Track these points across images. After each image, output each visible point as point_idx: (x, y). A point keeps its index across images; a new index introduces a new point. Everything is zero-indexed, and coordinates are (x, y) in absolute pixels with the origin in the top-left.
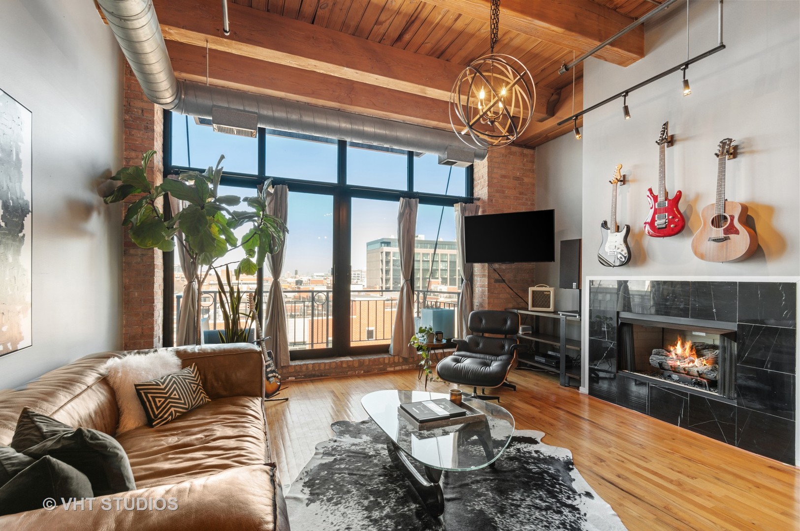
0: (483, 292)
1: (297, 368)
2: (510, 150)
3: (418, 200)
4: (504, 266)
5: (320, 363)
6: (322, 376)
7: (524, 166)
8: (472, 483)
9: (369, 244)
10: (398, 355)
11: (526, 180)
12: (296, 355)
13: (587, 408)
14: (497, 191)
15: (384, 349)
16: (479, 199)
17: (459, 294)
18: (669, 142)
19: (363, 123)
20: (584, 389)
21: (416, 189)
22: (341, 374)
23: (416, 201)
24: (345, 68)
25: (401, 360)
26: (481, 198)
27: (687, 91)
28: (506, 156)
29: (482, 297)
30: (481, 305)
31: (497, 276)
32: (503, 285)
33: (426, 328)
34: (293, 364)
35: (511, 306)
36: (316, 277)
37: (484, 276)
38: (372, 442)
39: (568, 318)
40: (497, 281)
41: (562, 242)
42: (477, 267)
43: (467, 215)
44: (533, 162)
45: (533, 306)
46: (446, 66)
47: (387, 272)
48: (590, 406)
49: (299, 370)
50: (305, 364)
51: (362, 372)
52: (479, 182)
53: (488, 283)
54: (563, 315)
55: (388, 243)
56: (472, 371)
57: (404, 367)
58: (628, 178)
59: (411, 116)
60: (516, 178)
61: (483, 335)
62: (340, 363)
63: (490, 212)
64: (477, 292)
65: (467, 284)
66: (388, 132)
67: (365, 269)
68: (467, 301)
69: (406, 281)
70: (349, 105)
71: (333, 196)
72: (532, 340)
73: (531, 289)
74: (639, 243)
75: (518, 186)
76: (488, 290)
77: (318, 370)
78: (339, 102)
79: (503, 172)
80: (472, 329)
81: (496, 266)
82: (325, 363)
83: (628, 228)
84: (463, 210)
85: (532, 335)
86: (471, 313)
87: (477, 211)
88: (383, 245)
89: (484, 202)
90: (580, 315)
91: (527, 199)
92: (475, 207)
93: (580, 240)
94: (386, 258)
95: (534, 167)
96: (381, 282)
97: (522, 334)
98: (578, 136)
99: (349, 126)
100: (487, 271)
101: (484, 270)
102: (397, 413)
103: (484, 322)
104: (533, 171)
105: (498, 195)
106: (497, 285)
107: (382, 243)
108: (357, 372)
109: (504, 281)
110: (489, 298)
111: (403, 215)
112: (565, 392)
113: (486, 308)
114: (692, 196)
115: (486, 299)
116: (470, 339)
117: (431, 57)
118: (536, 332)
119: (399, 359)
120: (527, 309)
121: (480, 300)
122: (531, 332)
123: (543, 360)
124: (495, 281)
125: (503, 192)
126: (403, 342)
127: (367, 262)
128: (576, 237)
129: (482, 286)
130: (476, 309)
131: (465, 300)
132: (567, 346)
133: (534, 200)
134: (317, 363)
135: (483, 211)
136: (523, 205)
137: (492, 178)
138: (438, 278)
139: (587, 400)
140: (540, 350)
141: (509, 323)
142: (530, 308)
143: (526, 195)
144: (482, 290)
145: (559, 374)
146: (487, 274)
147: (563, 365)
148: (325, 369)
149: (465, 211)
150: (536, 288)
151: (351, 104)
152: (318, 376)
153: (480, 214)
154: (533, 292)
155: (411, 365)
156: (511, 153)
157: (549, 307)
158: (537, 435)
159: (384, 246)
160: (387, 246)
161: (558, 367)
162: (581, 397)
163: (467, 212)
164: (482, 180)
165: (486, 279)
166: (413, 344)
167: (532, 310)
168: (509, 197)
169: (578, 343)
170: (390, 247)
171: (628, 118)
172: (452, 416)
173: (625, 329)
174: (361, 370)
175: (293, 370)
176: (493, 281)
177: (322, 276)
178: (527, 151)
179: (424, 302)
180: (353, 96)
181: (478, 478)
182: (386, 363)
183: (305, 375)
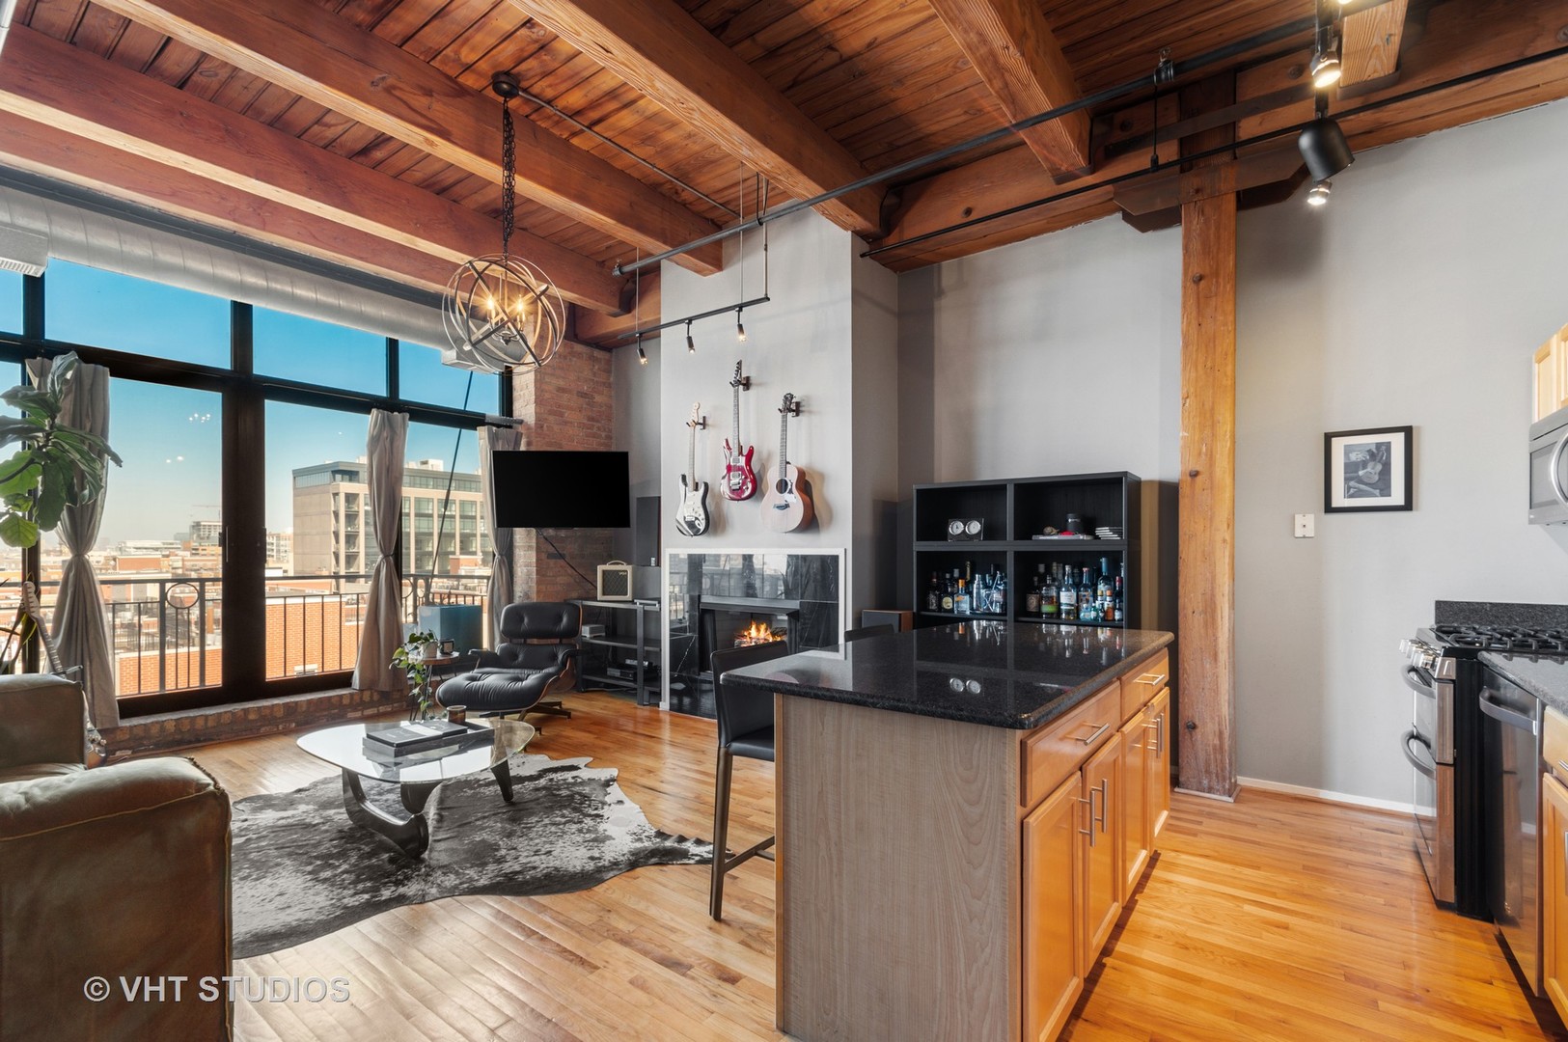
0: (529, 574)
1: (135, 731)
2: (572, 348)
3: (407, 415)
4: (563, 533)
5: (196, 717)
6: (199, 741)
7: (595, 376)
8: (476, 820)
9: (298, 474)
10: (370, 688)
11: (598, 398)
12: (132, 707)
13: (667, 726)
14: (551, 412)
15: (342, 680)
16: (521, 422)
17: (488, 578)
18: (744, 385)
19: (292, 282)
20: (665, 705)
21: (403, 396)
22: (244, 733)
23: (404, 419)
24: (254, 180)
25: (376, 697)
26: (525, 420)
27: (742, 337)
28: (565, 357)
29: (527, 583)
30: (527, 595)
31: (551, 550)
32: (561, 562)
33: (422, 633)
34: (128, 725)
35: (575, 595)
36: (133, 551)
37: (530, 548)
38: (317, 810)
39: (647, 608)
40: (550, 556)
41: (638, 499)
42: (522, 536)
43: (499, 448)
44: (609, 372)
45: (604, 594)
46: (451, 210)
47: (351, 539)
48: (673, 724)
49: (142, 734)
50: (157, 722)
51: (294, 725)
52: (522, 393)
53: (537, 560)
54: (640, 604)
55: (351, 475)
56: (495, 690)
57: (382, 709)
58: (709, 421)
59: (391, 269)
60: (582, 395)
61: (525, 641)
62: (242, 713)
63: (539, 446)
64: (520, 574)
65: (501, 562)
66: (342, 303)
67: (290, 531)
68: (502, 589)
69: (386, 556)
70: (257, 228)
71: (220, 394)
72: (608, 646)
73: (600, 568)
74: (718, 506)
75: (585, 406)
76: (537, 570)
77: (189, 730)
78: (234, 220)
79: (561, 383)
80: (508, 634)
81: (550, 532)
82: (206, 717)
83: (706, 485)
84: (493, 439)
85: (607, 638)
86: (505, 608)
87: (517, 443)
88: (338, 477)
89: (529, 428)
90: (660, 603)
91: (599, 428)
92: (514, 436)
93: (660, 498)
94: (348, 508)
95: (612, 379)
96: (334, 562)
97: (591, 638)
98: (643, 361)
99: (262, 283)
100: (534, 540)
101: (530, 539)
102: (362, 746)
103: (526, 620)
104: (609, 386)
105: (551, 418)
106: (552, 562)
107: (335, 472)
108: (281, 727)
109: (562, 556)
110: (538, 583)
111: (378, 440)
112: (644, 712)
113: (534, 599)
114: (765, 454)
115: (534, 585)
116: (503, 650)
117: (424, 190)
118: (612, 633)
119: (371, 696)
120: (595, 599)
121: (525, 587)
122: (604, 634)
123: (617, 673)
124: (547, 556)
125: (561, 415)
126: (379, 664)
127: (296, 516)
128: (655, 495)
129: (527, 565)
130: (517, 601)
131: (499, 588)
132: (646, 648)
133: (610, 431)
134: (186, 718)
135: (529, 444)
136: (594, 437)
137: (542, 391)
138: (474, 553)
139: (666, 718)
140: (617, 659)
141: (565, 619)
142: (600, 596)
143: (598, 421)
144: (528, 571)
145: (635, 689)
146: (534, 545)
147: (640, 677)
148: (207, 728)
149: (497, 440)
150: (608, 567)
151: (264, 230)
152: (190, 742)
153: (523, 448)
154: (604, 572)
155: (395, 705)
156: (573, 354)
157: (626, 594)
158: (580, 761)
159: (342, 480)
160: (350, 480)
161: (635, 681)
162: (662, 715)
163: (500, 442)
164: (526, 392)
165: (534, 554)
166: (399, 664)
167: (603, 601)
168: (571, 423)
169: (658, 642)
170: (359, 482)
171: (692, 351)
172: (446, 735)
173: (708, 618)
174: (291, 721)
175: (128, 736)
176: (544, 556)
177: (157, 549)
178: (597, 353)
179: (426, 596)
180: (267, 214)
181: (486, 814)
182: (345, 705)
183: (155, 744)
